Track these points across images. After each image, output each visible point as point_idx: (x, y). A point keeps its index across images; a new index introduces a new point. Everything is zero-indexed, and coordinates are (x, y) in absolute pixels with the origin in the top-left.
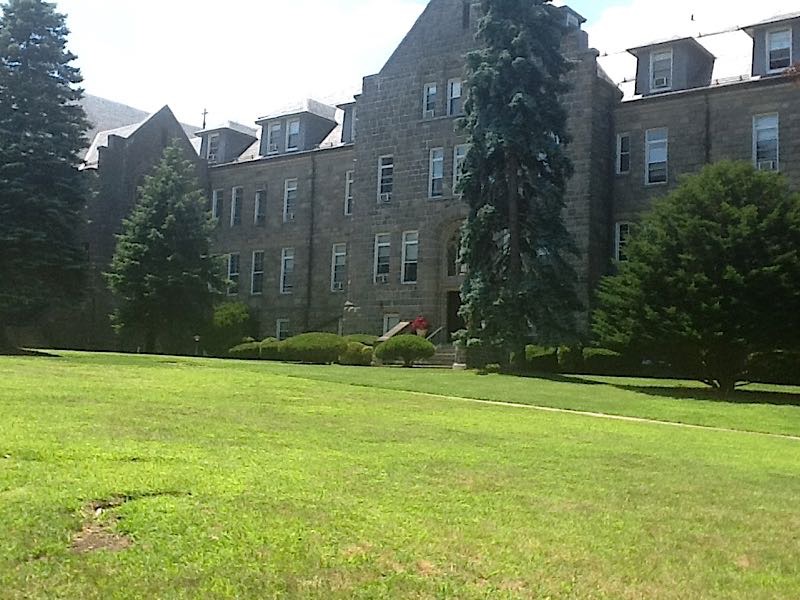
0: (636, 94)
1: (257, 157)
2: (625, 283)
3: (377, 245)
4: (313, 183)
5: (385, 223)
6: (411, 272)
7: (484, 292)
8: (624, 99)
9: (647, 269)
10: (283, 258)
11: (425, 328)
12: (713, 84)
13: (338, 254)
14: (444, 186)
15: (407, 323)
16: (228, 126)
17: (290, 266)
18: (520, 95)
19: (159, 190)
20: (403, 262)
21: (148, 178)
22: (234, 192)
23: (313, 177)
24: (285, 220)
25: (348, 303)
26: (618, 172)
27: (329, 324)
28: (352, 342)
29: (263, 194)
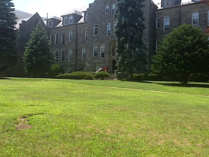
0: (161, 7)
1: (61, 26)
2: (159, 57)
3: (94, 48)
4: (77, 33)
5: (96, 42)
6: (103, 55)
7: (122, 60)
8: (158, 9)
9: (165, 53)
10: (69, 52)
11: (107, 69)
12: (181, 4)
13: (84, 51)
14: (111, 32)
15: (102, 68)
16: (53, 17)
17: (71, 54)
18: (131, 8)
19: (36, 35)
20: (101, 52)
21: (33, 32)
22: (56, 35)
23: (77, 31)
24: (69, 42)
25: (86, 63)
26: (157, 28)
27: (81, 69)
28: (88, 74)
29: (63, 36)
